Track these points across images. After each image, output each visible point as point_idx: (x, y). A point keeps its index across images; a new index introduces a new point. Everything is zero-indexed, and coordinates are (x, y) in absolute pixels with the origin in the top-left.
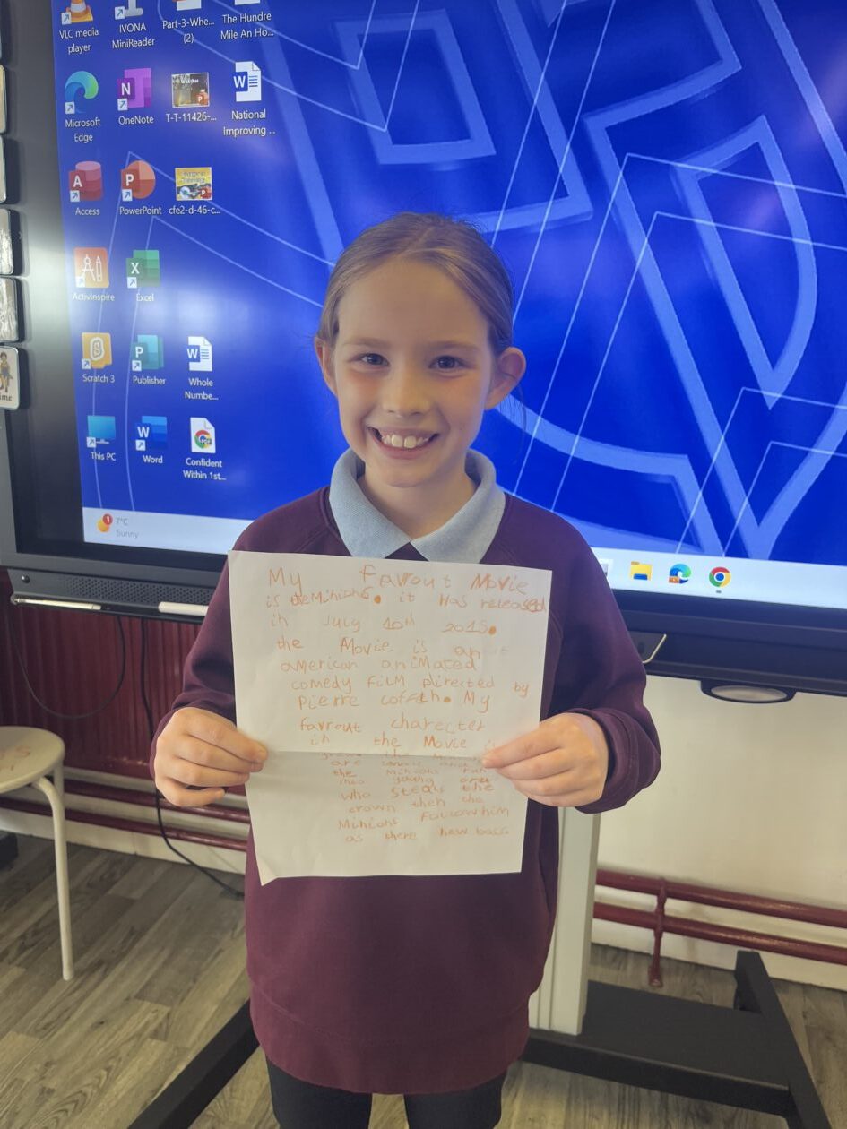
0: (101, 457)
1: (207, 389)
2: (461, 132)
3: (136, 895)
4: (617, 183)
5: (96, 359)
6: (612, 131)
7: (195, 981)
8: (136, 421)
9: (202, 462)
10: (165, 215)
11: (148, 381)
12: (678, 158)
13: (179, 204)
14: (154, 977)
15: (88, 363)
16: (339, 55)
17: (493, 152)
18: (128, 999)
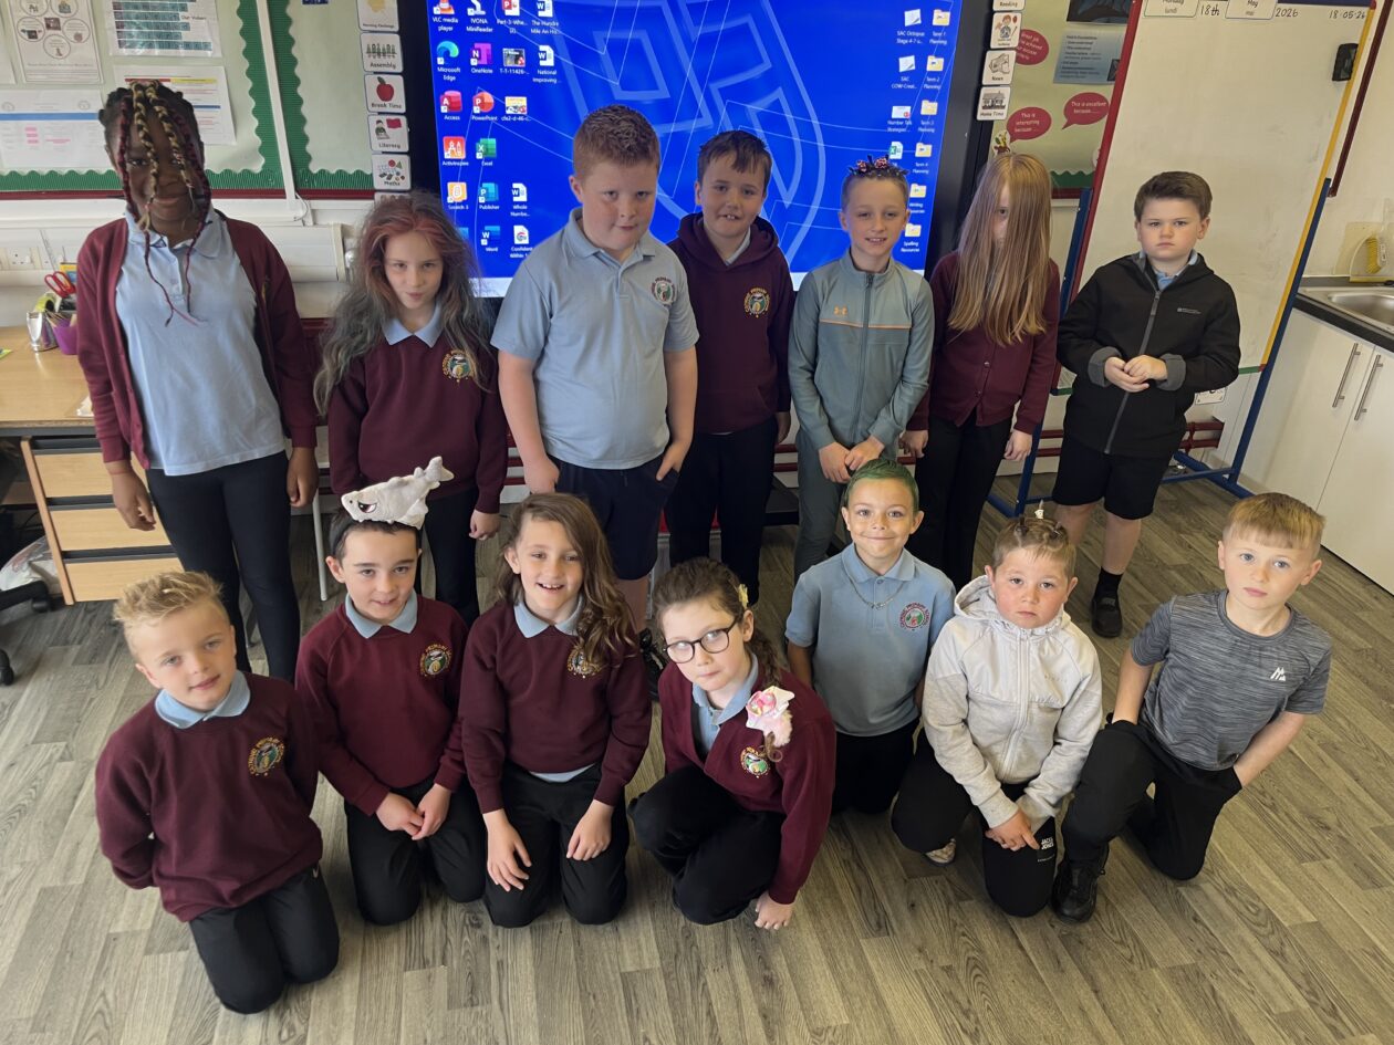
1: (524, 211)
2: (654, 87)
4: (723, 113)
5: (456, 197)
6: (720, 90)
8: (481, 229)
9: (521, 249)
10: (499, 121)
11: (489, 207)
12: (748, 103)
13: (507, 115)
15: (451, 199)
16: (594, 45)
17: (669, 96)
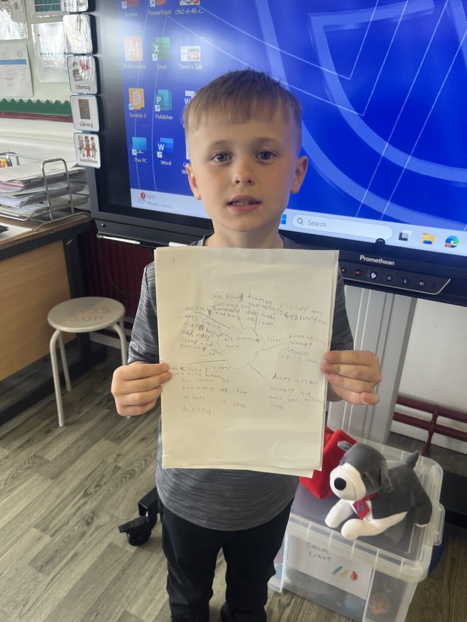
0: (139, 161)
5: (136, 104)
8: (157, 141)
10: (173, 15)
11: (164, 117)
13: (181, 8)
15: (132, 106)
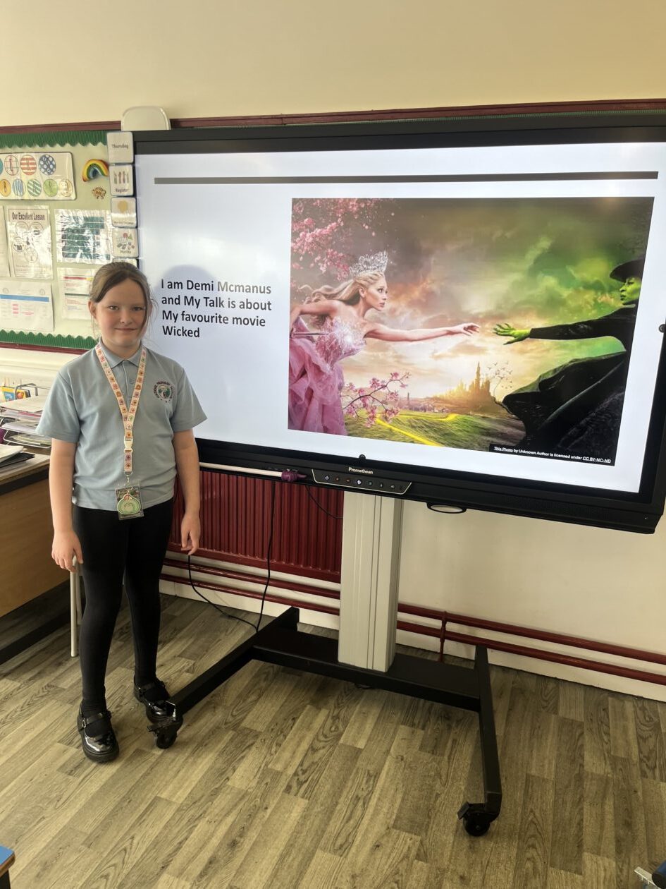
3: (177, 614)
7: (207, 651)
14: (186, 648)
18: (175, 657)
